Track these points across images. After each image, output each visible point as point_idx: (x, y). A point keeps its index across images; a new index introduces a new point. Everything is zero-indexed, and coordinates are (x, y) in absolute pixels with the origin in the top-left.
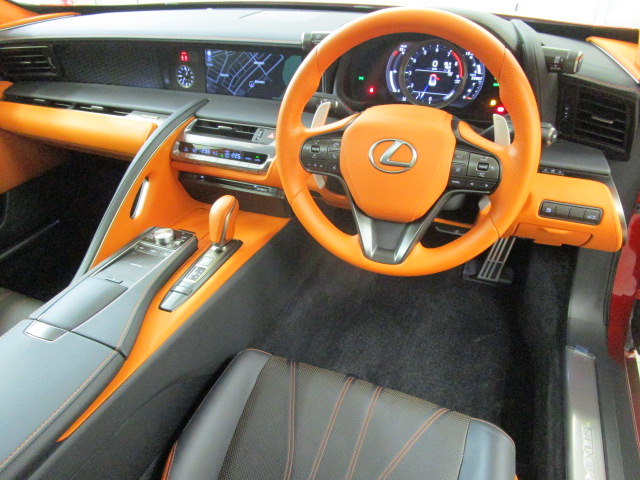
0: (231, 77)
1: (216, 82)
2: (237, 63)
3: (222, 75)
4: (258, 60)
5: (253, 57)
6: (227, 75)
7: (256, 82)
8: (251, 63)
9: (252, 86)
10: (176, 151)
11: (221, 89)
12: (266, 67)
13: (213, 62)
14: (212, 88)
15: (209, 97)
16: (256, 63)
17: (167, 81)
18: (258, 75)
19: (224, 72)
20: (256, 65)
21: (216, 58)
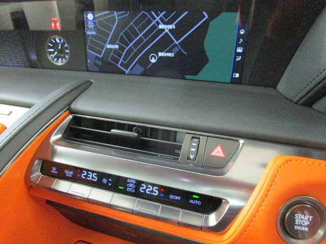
0: (122, 49)
1: (101, 56)
2: (131, 28)
3: (109, 46)
4: (165, 23)
5: (158, 19)
6: (117, 47)
7: (160, 54)
8: (154, 27)
9: (153, 61)
10: (37, 174)
11: (108, 67)
12: (177, 33)
13: (96, 28)
14: (95, 64)
15: (93, 77)
16: (161, 26)
17: (34, 57)
18: (165, 44)
19: (113, 43)
20: (163, 30)
21: (100, 22)
